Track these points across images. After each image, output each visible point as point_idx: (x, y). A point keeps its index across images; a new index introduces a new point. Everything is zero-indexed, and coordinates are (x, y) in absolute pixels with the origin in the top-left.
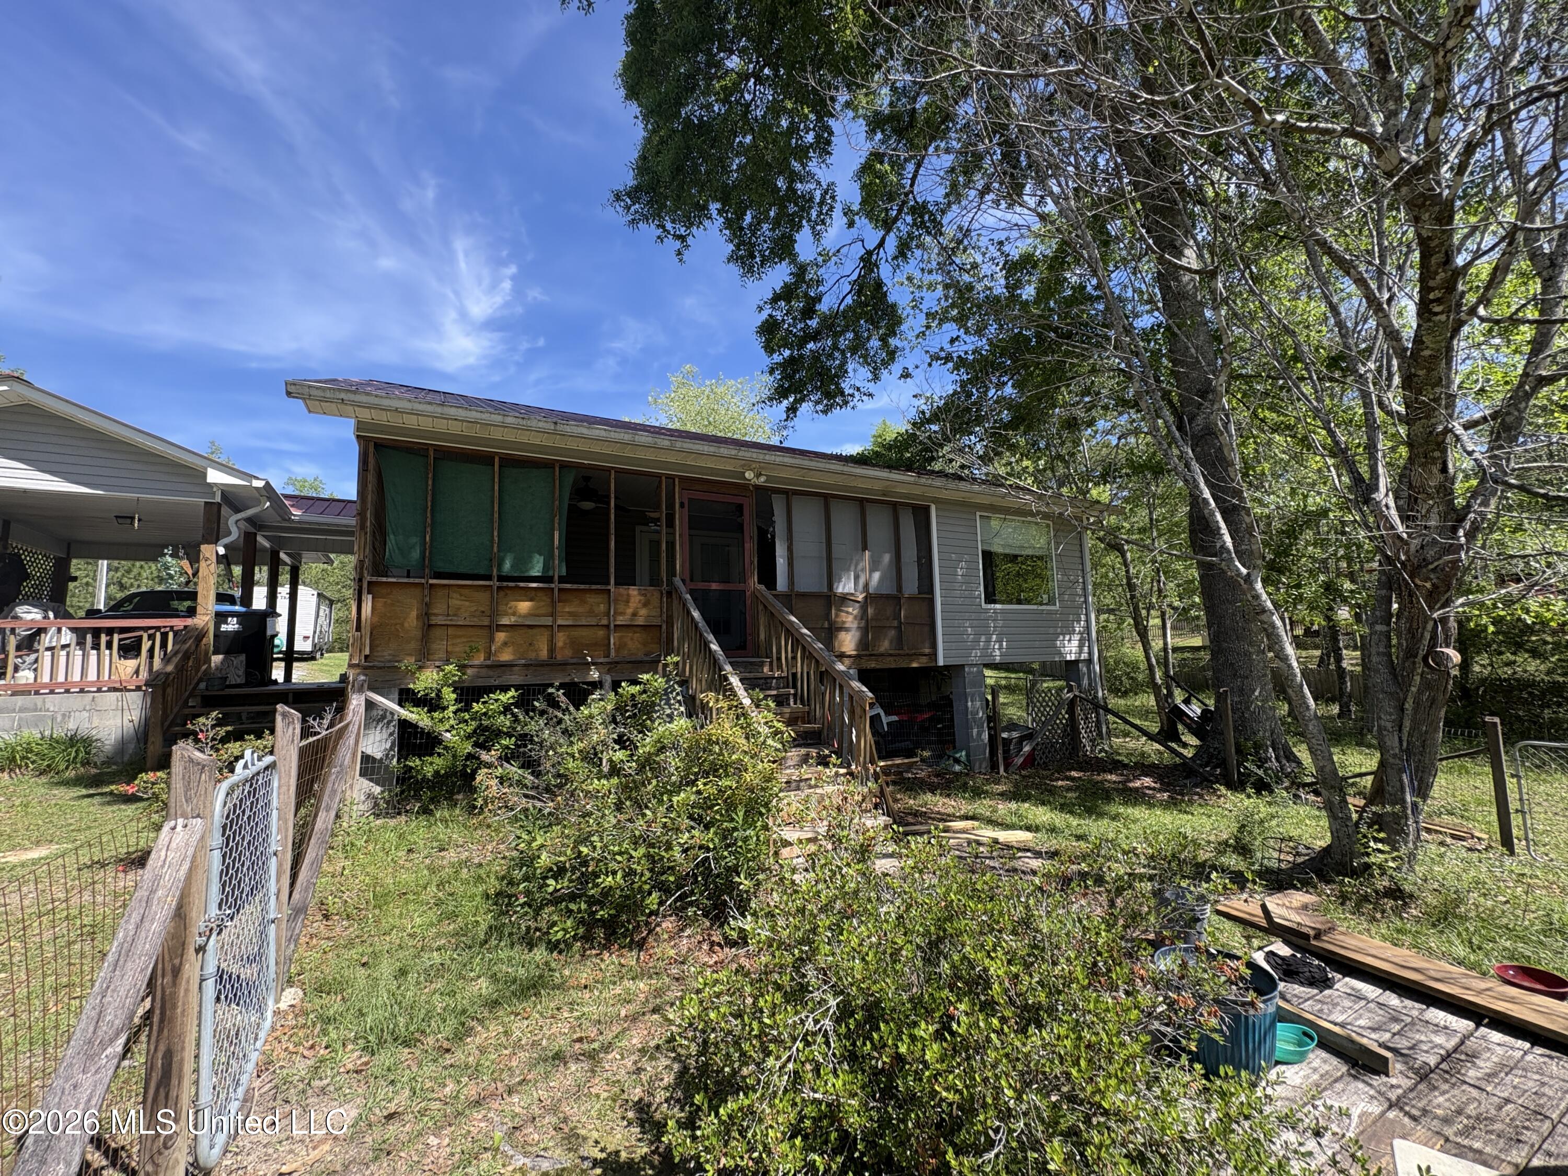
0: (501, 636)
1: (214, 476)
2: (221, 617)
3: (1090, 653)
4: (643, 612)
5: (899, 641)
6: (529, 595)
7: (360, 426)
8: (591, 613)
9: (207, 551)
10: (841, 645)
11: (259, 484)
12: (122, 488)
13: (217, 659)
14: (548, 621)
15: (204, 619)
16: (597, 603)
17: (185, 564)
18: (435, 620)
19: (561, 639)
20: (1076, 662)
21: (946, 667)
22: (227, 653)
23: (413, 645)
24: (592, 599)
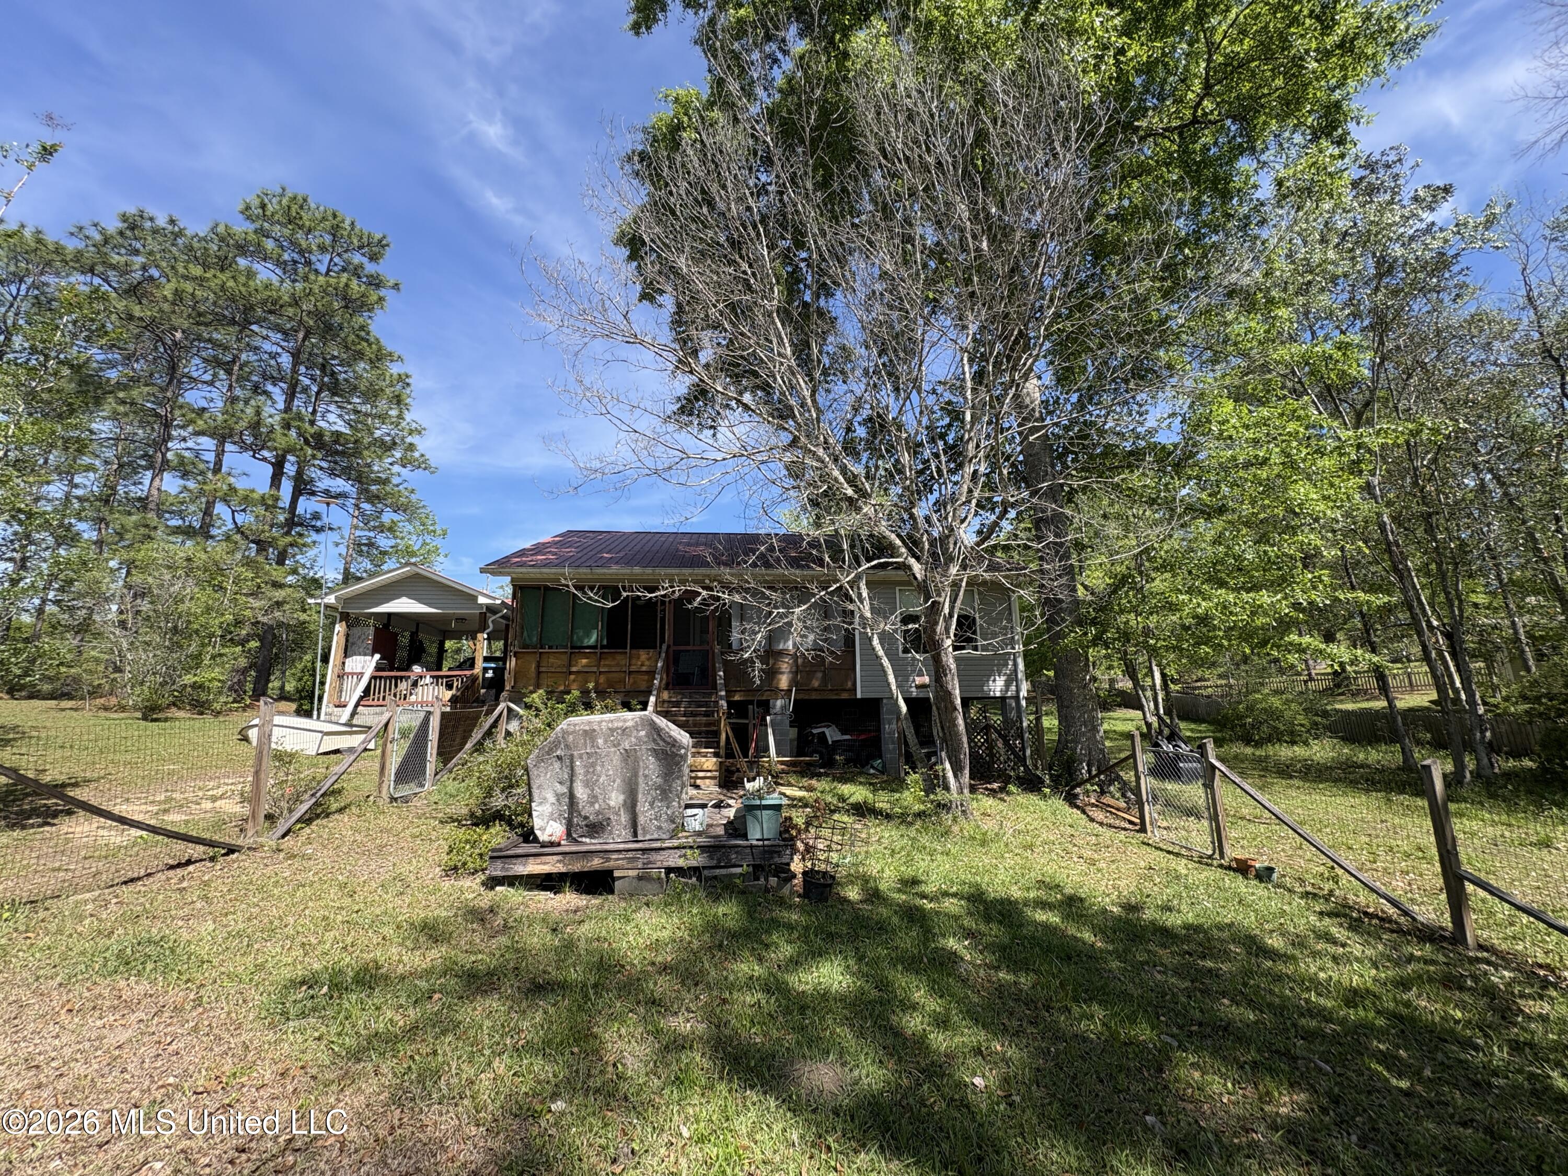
0: (572, 677)
1: (482, 600)
2: (485, 670)
3: (1018, 691)
4: (647, 663)
5: (824, 680)
6: (586, 656)
7: (512, 581)
8: (618, 665)
9: (480, 636)
10: (778, 683)
11: (498, 602)
12: (456, 608)
13: (483, 691)
14: (595, 669)
15: (477, 670)
16: (622, 660)
17: (471, 643)
18: (542, 669)
19: (602, 679)
20: (1003, 699)
21: (862, 699)
22: (487, 688)
23: (532, 681)
24: (619, 657)
